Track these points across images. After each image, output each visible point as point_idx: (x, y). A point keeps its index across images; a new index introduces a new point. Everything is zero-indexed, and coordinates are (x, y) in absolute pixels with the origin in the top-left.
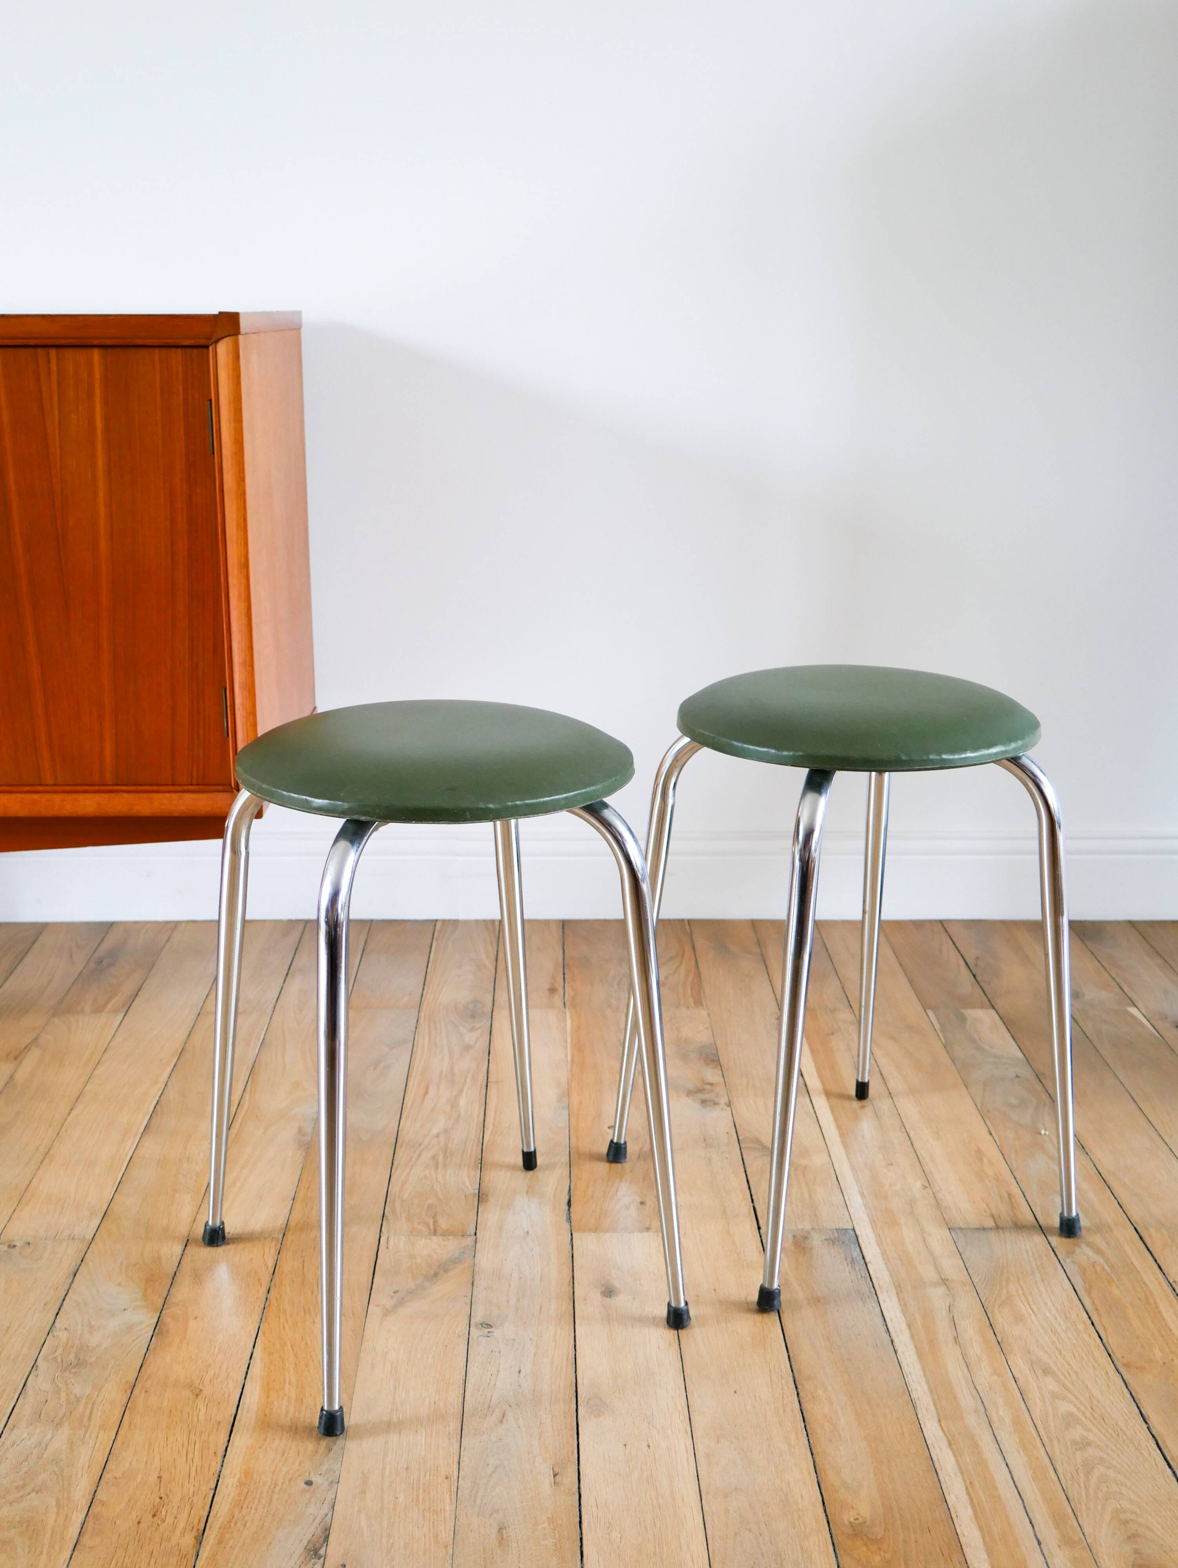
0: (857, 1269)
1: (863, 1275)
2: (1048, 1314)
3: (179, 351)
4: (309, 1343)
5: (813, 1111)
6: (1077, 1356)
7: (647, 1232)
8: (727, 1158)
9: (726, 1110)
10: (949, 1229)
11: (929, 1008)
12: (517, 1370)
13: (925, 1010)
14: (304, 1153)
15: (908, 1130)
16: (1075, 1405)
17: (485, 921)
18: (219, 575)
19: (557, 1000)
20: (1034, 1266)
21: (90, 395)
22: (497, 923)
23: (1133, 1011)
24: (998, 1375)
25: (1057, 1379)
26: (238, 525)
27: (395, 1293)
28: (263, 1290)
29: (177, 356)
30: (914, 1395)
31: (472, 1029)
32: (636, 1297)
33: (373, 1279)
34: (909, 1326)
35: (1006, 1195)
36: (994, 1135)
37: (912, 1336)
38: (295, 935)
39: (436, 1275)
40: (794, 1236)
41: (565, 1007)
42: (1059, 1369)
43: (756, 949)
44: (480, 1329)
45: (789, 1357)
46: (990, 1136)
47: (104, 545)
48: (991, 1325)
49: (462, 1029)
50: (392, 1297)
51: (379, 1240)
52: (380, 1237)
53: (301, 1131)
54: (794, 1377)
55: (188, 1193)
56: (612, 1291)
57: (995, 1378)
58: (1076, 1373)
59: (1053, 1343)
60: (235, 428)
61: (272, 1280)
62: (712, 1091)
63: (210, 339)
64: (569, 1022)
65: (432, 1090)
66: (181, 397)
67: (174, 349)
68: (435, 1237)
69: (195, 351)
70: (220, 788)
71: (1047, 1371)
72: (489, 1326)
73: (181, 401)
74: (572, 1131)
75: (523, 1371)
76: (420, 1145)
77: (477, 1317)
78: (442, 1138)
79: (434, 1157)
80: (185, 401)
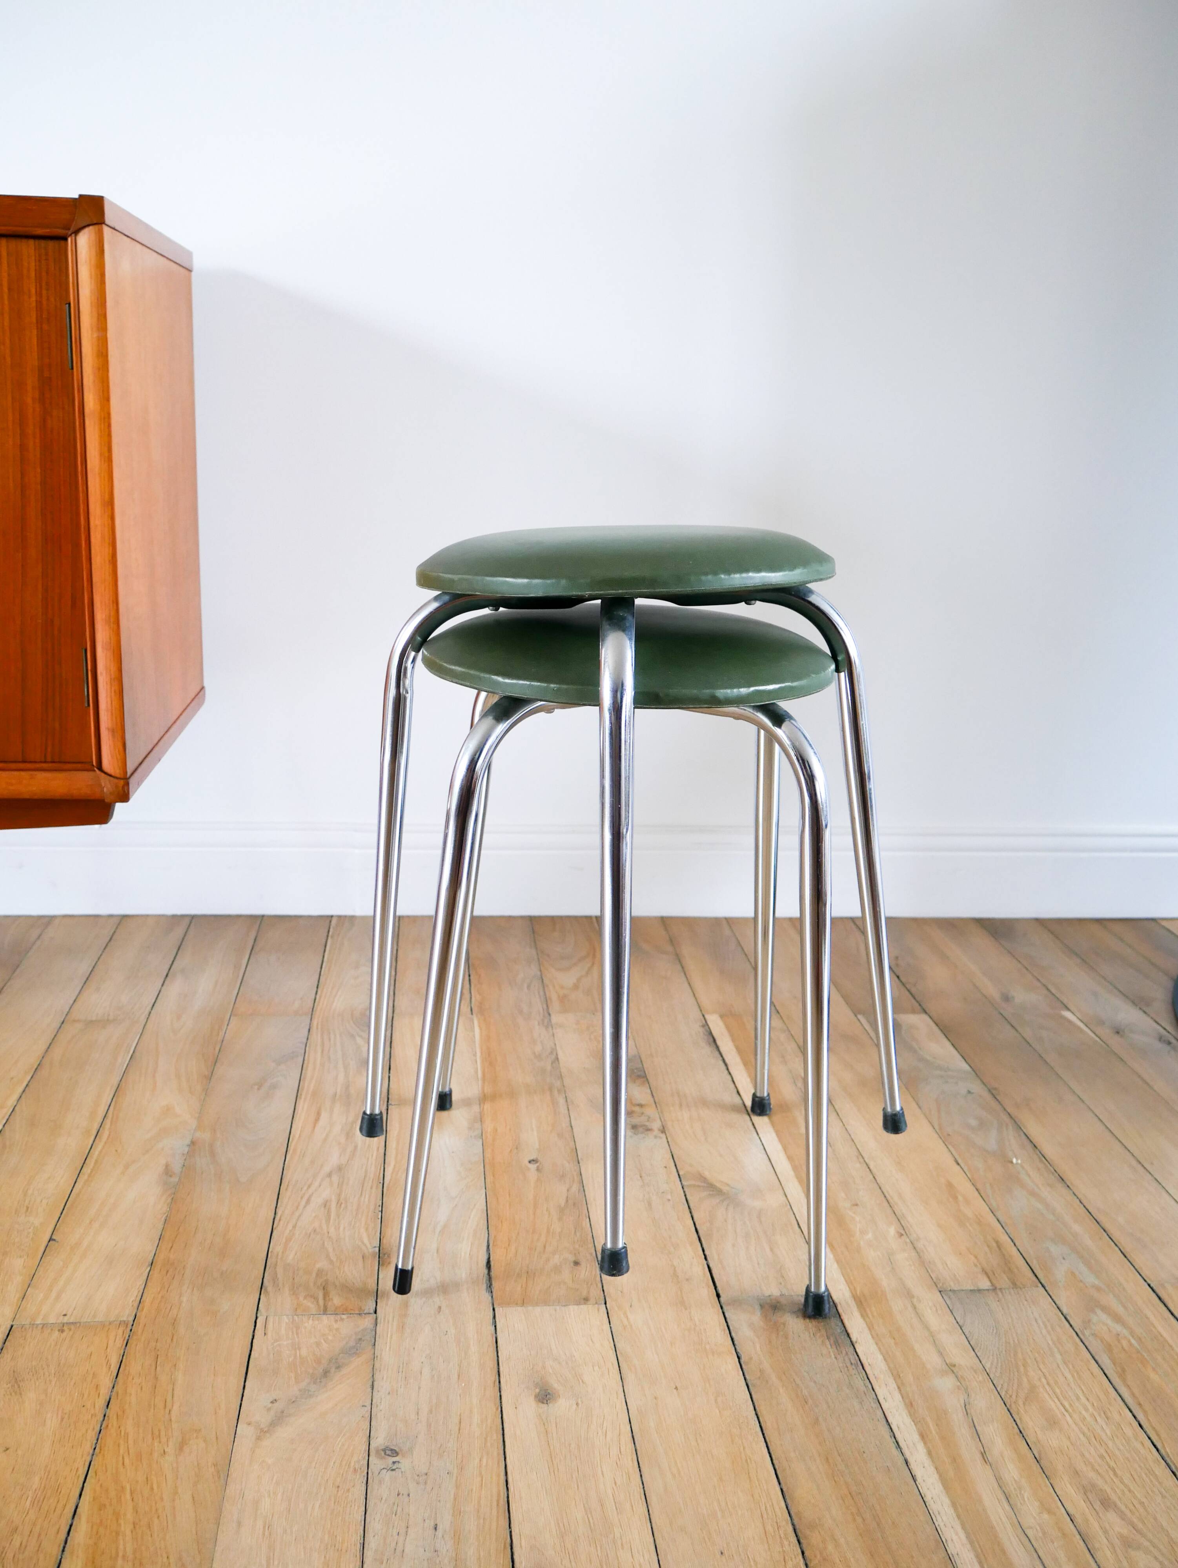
0: (844, 1352)
1: (853, 1362)
2: (1084, 1412)
3: (31, 242)
4: (155, 1487)
5: (757, 1138)
6: (1136, 1477)
7: (585, 1304)
8: (669, 1200)
9: (661, 1138)
10: (940, 1292)
11: (860, 1013)
12: (432, 1524)
13: (856, 1016)
14: (169, 1200)
15: (866, 1159)
16: (1156, 1558)
18: (78, 514)
19: (464, 1006)
20: (1050, 1342)
23: (1067, 1014)
24: (1049, 1512)
25: (1122, 1516)
26: (101, 454)
27: (272, 1402)
28: (101, 1402)
29: (28, 248)
30: (951, 1549)
32: (580, 1402)
33: (245, 1381)
34: (923, 1436)
35: (994, 1245)
36: (962, 1165)
37: (929, 1453)
38: (179, 931)
39: (326, 1373)
40: (761, 1305)
41: (472, 1014)
42: (1120, 1498)
43: (669, 948)
44: (382, 1458)
45: (782, 1490)
46: (958, 1167)
48: (1021, 1432)
50: (269, 1410)
51: (256, 1322)
52: (257, 1318)
53: (168, 1171)
54: (793, 1525)
55: (20, 1257)
56: (549, 1394)
57: (1046, 1516)
58: (1142, 1503)
59: (1102, 1457)
60: (99, 339)
61: (113, 1388)
62: (642, 1113)
63: (69, 229)
65: (324, 1116)
66: (34, 299)
67: (24, 241)
68: (324, 1317)
69: (51, 244)
70: (79, 766)
71: (1106, 1503)
72: (395, 1453)
73: (34, 304)
74: (487, 1167)
75: (440, 1527)
76: (309, 1187)
77: (379, 1441)
78: (335, 1178)
79: (326, 1204)
80: (39, 303)
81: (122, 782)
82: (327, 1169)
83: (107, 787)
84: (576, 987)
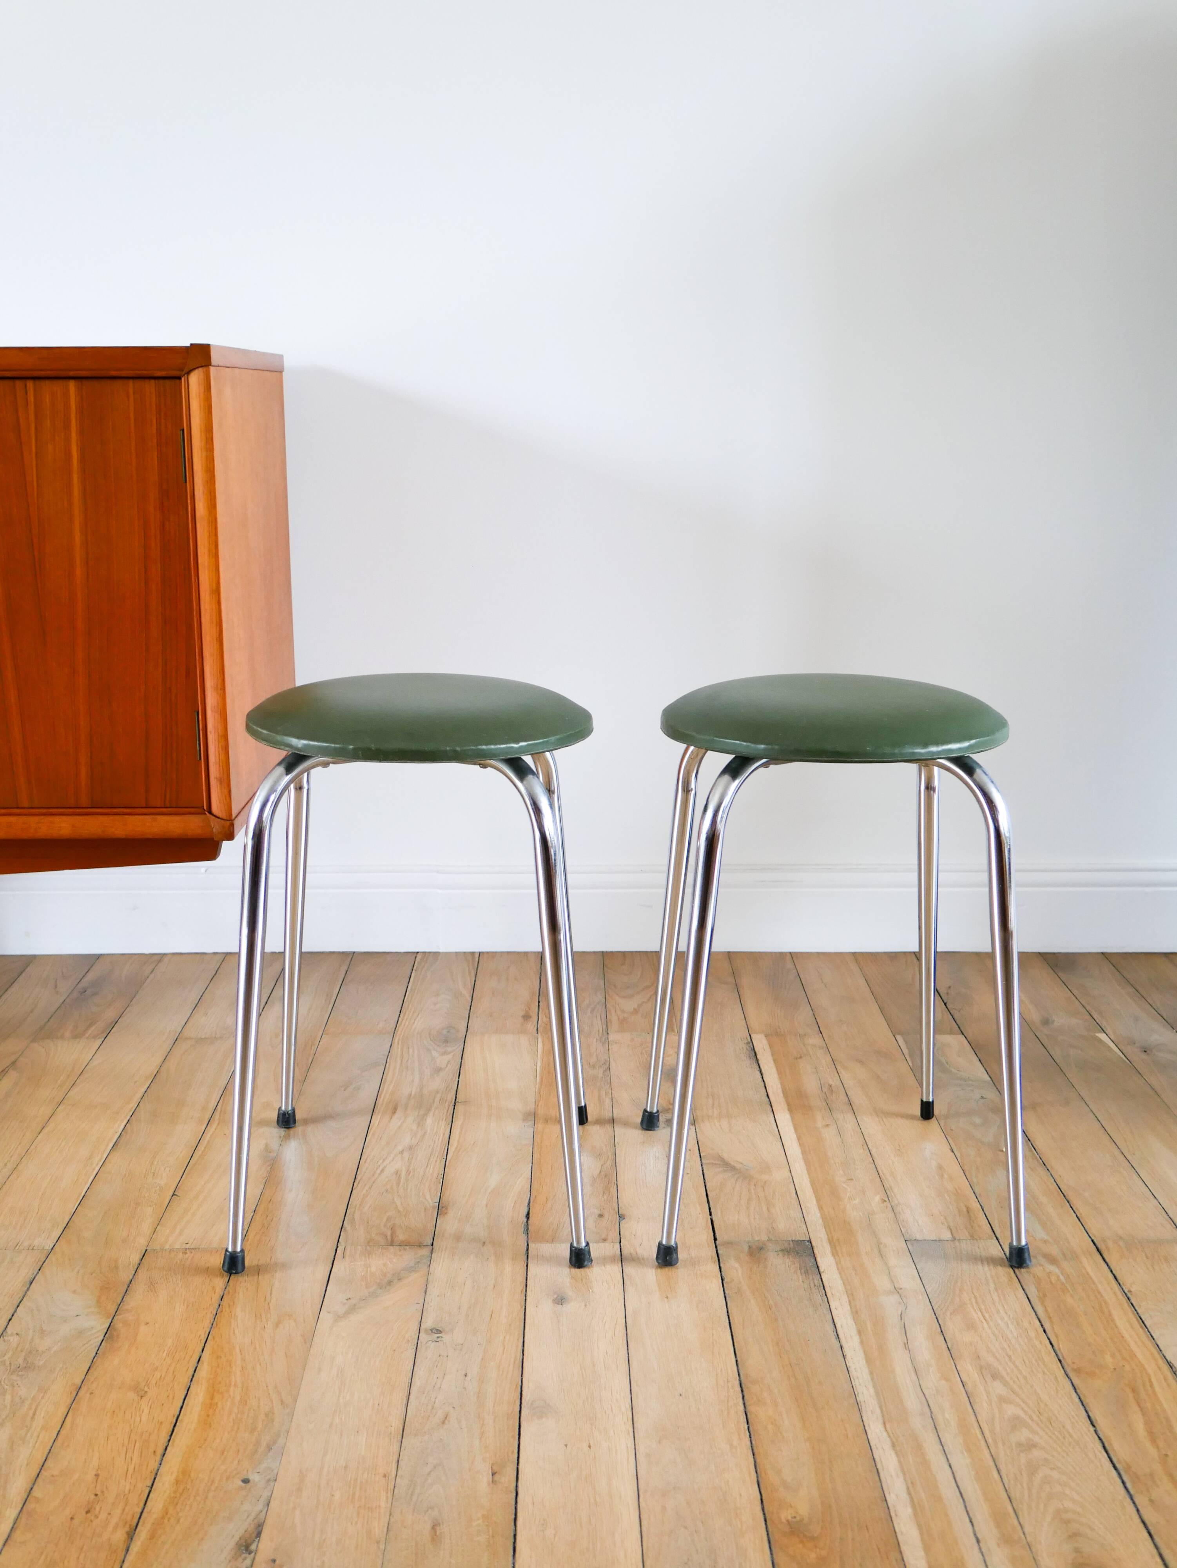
0: (811, 1278)
1: (816, 1284)
2: (1000, 1322)
3: (153, 382)
4: (258, 1347)
5: (777, 1130)
6: (1027, 1361)
7: (604, 1242)
8: (688, 1173)
10: (906, 1241)
11: (899, 1034)
12: (464, 1373)
13: (894, 1036)
14: (269, 1169)
15: (870, 1147)
16: (1022, 1409)
17: (465, 953)
18: (191, 601)
19: (531, 1026)
20: (988, 1275)
21: (67, 426)
22: (477, 956)
23: (1102, 1036)
24: (947, 1380)
25: (1005, 1384)
26: (210, 551)
27: (347, 1300)
28: (216, 1297)
29: (150, 387)
30: (860, 1398)
31: (445, 1053)
32: (588, 1304)
33: (327, 1287)
34: (860, 1332)
35: (965, 1210)
36: (956, 1153)
37: (862, 1343)
38: (278, 966)
39: (390, 1283)
40: (749, 1246)
41: (537, 1033)
42: (1008, 1374)
43: (731, 980)
44: (430, 1334)
45: (737, 1361)
46: (952, 1154)
47: (79, 572)
48: (942, 1332)
49: (435, 1054)
50: (344, 1304)
51: (336, 1250)
52: (337, 1247)
54: (740, 1381)
55: (150, 1206)
56: (564, 1298)
57: (943, 1382)
58: (1025, 1378)
59: (1003, 1349)
60: (207, 457)
61: (226, 1288)
63: (183, 371)
64: (540, 1045)
65: (400, 1110)
66: (155, 426)
67: (147, 381)
68: (391, 1247)
69: (168, 383)
70: (192, 810)
71: (995, 1376)
72: (439, 1331)
73: (155, 431)
74: (535, 1148)
75: (469, 1375)
76: (384, 1160)
77: (428, 1323)
78: (406, 1155)
79: (397, 1173)
80: (159, 431)
81: (228, 823)
82: (400, 1148)
83: (216, 827)
84: (636, 1011)
